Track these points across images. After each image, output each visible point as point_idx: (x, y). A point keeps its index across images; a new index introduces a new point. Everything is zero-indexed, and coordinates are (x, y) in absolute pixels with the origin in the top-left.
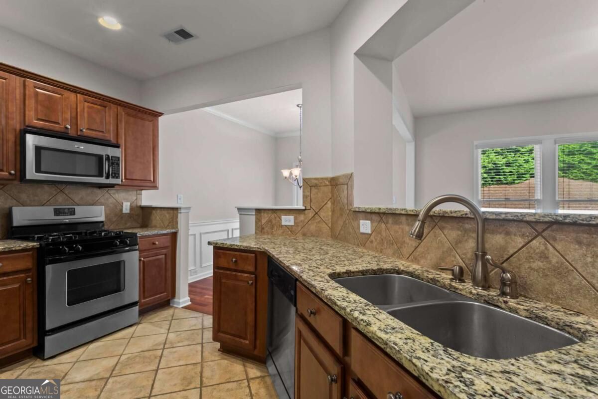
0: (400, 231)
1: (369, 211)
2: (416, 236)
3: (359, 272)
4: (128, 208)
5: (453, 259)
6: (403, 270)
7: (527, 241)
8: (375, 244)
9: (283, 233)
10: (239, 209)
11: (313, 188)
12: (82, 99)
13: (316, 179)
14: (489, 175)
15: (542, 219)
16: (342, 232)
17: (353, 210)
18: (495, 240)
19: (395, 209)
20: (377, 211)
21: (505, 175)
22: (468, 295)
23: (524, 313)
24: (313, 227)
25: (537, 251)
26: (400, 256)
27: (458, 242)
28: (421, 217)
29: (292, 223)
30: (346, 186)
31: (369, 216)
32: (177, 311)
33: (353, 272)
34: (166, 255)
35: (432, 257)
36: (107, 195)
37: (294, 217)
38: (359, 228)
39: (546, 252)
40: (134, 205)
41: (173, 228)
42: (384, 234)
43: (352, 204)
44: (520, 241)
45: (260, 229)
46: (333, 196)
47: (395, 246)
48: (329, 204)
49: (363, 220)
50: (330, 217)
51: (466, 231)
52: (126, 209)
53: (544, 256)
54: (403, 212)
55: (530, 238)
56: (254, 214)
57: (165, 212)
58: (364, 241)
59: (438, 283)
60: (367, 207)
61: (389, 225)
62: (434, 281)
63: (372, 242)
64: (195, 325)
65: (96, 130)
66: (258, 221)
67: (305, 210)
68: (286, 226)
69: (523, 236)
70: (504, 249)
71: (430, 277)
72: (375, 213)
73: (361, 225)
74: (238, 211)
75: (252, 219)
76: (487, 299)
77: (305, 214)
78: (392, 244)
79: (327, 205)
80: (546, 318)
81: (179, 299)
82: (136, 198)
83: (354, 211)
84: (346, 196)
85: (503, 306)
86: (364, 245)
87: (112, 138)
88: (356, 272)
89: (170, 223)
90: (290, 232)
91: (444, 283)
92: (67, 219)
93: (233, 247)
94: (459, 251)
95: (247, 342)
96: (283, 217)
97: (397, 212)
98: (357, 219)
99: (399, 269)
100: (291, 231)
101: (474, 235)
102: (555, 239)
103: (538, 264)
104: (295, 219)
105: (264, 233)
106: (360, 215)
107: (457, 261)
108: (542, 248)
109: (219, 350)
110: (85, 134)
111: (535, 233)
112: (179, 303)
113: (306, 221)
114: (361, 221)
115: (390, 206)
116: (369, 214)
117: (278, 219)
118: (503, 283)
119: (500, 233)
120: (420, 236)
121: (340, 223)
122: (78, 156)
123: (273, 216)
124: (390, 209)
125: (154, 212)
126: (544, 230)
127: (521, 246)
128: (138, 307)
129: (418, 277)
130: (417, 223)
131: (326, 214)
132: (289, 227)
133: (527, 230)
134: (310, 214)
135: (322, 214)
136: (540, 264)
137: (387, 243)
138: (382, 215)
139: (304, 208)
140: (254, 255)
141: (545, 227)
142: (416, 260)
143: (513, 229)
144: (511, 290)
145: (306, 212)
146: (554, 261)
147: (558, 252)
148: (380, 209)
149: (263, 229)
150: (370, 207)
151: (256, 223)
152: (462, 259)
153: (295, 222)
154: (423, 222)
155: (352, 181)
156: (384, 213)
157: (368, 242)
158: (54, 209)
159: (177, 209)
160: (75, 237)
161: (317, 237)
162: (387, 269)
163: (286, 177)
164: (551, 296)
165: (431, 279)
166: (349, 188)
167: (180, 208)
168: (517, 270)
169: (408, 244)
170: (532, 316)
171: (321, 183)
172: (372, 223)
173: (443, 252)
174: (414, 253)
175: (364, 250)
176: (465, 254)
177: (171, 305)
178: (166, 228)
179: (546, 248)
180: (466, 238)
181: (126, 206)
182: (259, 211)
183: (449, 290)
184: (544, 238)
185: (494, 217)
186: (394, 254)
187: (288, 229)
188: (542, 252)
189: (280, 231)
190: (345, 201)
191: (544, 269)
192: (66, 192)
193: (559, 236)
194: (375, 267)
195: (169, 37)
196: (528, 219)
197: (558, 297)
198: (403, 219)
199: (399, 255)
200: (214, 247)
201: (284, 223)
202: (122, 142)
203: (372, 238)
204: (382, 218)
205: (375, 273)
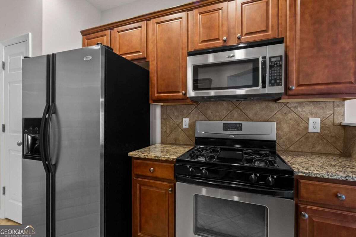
4: (318, 126)
36: (285, 110)
40: (328, 123)
52: (314, 128)
65: (256, 33)
82: (332, 112)
92: (232, 134)
110: (243, 41)
158: (223, 124)
181: (314, 123)
192: (241, 108)
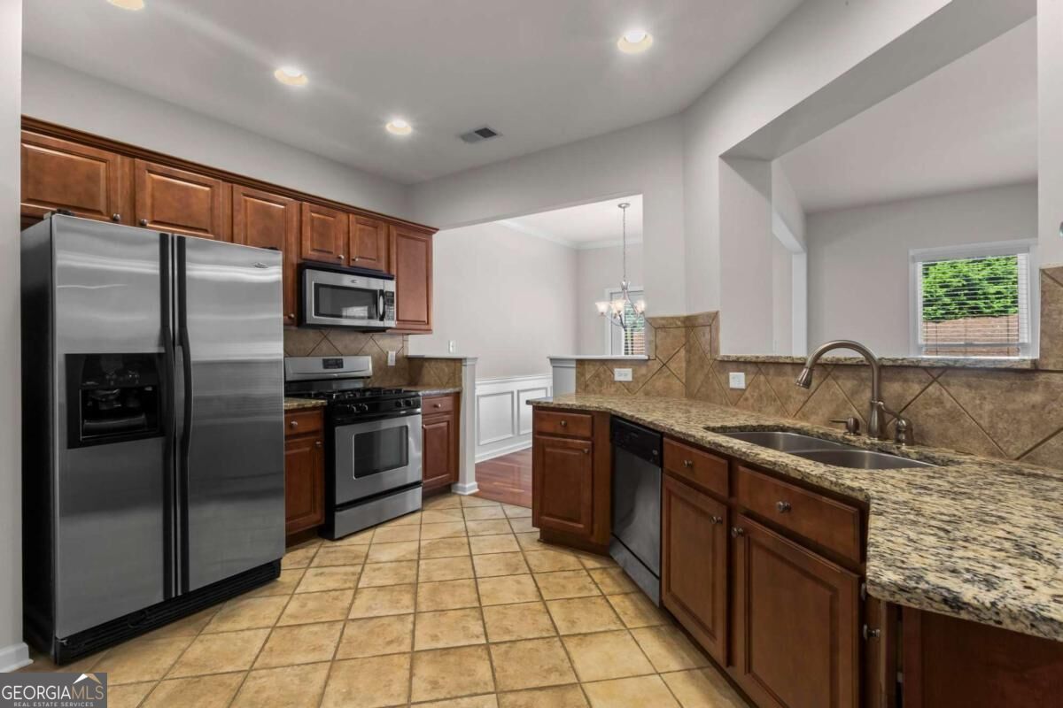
0: (784, 385)
1: (742, 360)
2: (803, 384)
3: (736, 427)
4: (394, 359)
5: (849, 412)
6: (788, 427)
7: (923, 387)
8: (751, 401)
9: (616, 391)
10: (553, 360)
11: (659, 331)
12: (354, 220)
13: (663, 318)
14: (953, 300)
15: (936, 365)
16: (703, 389)
17: (719, 359)
18: (893, 388)
19: (778, 357)
20: (754, 360)
21: (987, 298)
22: (862, 445)
23: (914, 456)
24: (659, 384)
25: (933, 397)
26: (785, 414)
27: (854, 393)
28: (808, 364)
29: (629, 378)
30: (708, 329)
31: (742, 367)
32: (463, 498)
33: (729, 428)
34: (448, 422)
35: (825, 411)
36: (371, 342)
37: (633, 371)
38: (728, 382)
39: (941, 397)
40: (400, 354)
41: (455, 386)
42: (763, 389)
43: (717, 351)
44: (916, 388)
45: (583, 387)
46: (688, 341)
47: (779, 403)
48: (682, 353)
49: (734, 371)
50: (684, 370)
51: (862, 380)
52: (392, 360)
53: (939, 402)
54: (788, 361)
55: (926, 385)
56: (574, 365)
57: (443, 365)
58: (737, 398)
59: (830, 438)
60: (739, 355)
61: (770, 378)
62: (825, 435)
63: (746, 399)
64: (495, 515)
65: (367, 258)
66: (580, 375)
67: (649, 360)
68: (620, 382)
69: (920, 382)
70: (900, 397)
71: (821, 431)
72: (750, 362)
73: (731, 377)
74: (551, 363)
75: (571, 374)
76: (880, 447)
77: (648, 366)
78: (775, 400)
79: (679, 354)
80: (933, 457)
81: (464, 482)
82: (401, 345)
83: (721, 361)
84: (709, 342)
85: (896, 452)
86: (735, 404)
87: (382, 267)
88: (733, 427)
89: (449, 379)
90: (626, 391)
91: (837, 437)
92: (338, 372)
93: (562, 407)
94: (854, 403)
95: (581, 526)
96: (617, 371)
97: (781, 361)
98: (726, 372)
99: (784, 426)
100: (627, 389)
101: (870, 384)
102: (948, 385)
103: (934, 410)
104: (634, 372)
105: (589, 392)
106: (729, 366)
107: (853, 413)
108: (938, 393)
109: (539, 541)
110: (357, 265)
111: (931, 379)
112: (464, 489)
113: (650, 375)
114: (731, 374)
115: (770, 355)
116: (740, 364)
117: (608, 373)
118: (899, 430)
119: (898, 381)
120: (807, 384)
121: (700, 377)
122: (340, 291)
123: (601, 369)
124: (772, 357)
125: (427, 364)
126: (939, 376)
127: (917, 393)
128: (421, 488)
129: (806, 433)
130: (805, 370)
131: (679, 364)
132: (626, 384)
133: (924, 376)
134: (656, 366)
135: (672, 365)
136: (936, 410)
137: (767, 400)
138: (760, 366)
139: (646, 358)
140: (589, 416)
141: (939, 372)
142: (805, 417)
143: (911, 375)
144: (907, 437)
145: (650, 363)
146: (948, 405)
147: (952, 396)
148: (758, 357)
149: (587, 386)
150: (744, 355)
151: (577, 378)
152: (859, 411)
153: (633, 378)
154: (811, 370)
155: (718, 322)
156: (764, 363)
157: (742, 399)
158: (322, 360)
159: (460, 360)
160: (355, 395)
161: (666, 396)
162: (768, 426)
163: (602, 313)
164: (946, 441)
165: (822, 434)
166: (713, 330)
167: (465, 359)
168: (914, 418)
169: (794, 399)
170: (922, 457)
171: (671, 324)
172: (746, 375)
173: (838, 406)
174: (803, 410)
175: (737, 410)
176: (861, 406)
177: (453, 491)
178: (445, 387)
179: (942, 394)
180: (862, 387)
181: (391, 356)
182: (580, 362)
183: (841, 443)
184: (939, 383)
185: (891, 363)
186: (777, 412)
187: (624, 385)
188: (938, 398)
189: (613, 390)
190: (708, 347)
191: (939, 415)
192: (330, 339)
193: (953, 381)
194: (755, 424)
195: (466, 138)
196: (923, 364)
197: (952, 441)
198: (789, 369)
199: (783, 411)
200: (534, 407)
201: (617, 378)
202: (394, 272)
203: (747, 394)
204: (760, 369)
205: (754, 430)
